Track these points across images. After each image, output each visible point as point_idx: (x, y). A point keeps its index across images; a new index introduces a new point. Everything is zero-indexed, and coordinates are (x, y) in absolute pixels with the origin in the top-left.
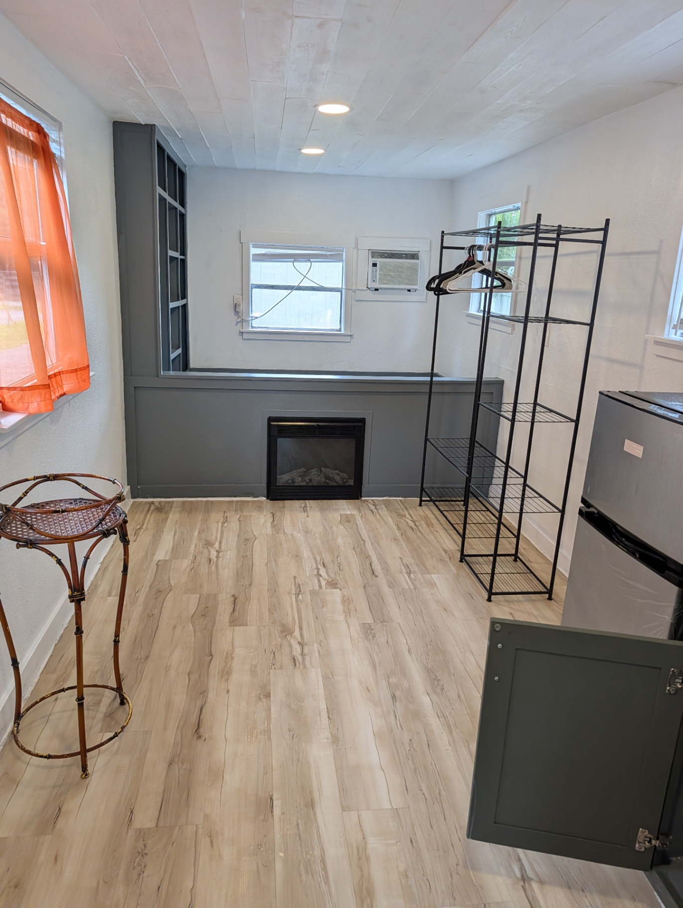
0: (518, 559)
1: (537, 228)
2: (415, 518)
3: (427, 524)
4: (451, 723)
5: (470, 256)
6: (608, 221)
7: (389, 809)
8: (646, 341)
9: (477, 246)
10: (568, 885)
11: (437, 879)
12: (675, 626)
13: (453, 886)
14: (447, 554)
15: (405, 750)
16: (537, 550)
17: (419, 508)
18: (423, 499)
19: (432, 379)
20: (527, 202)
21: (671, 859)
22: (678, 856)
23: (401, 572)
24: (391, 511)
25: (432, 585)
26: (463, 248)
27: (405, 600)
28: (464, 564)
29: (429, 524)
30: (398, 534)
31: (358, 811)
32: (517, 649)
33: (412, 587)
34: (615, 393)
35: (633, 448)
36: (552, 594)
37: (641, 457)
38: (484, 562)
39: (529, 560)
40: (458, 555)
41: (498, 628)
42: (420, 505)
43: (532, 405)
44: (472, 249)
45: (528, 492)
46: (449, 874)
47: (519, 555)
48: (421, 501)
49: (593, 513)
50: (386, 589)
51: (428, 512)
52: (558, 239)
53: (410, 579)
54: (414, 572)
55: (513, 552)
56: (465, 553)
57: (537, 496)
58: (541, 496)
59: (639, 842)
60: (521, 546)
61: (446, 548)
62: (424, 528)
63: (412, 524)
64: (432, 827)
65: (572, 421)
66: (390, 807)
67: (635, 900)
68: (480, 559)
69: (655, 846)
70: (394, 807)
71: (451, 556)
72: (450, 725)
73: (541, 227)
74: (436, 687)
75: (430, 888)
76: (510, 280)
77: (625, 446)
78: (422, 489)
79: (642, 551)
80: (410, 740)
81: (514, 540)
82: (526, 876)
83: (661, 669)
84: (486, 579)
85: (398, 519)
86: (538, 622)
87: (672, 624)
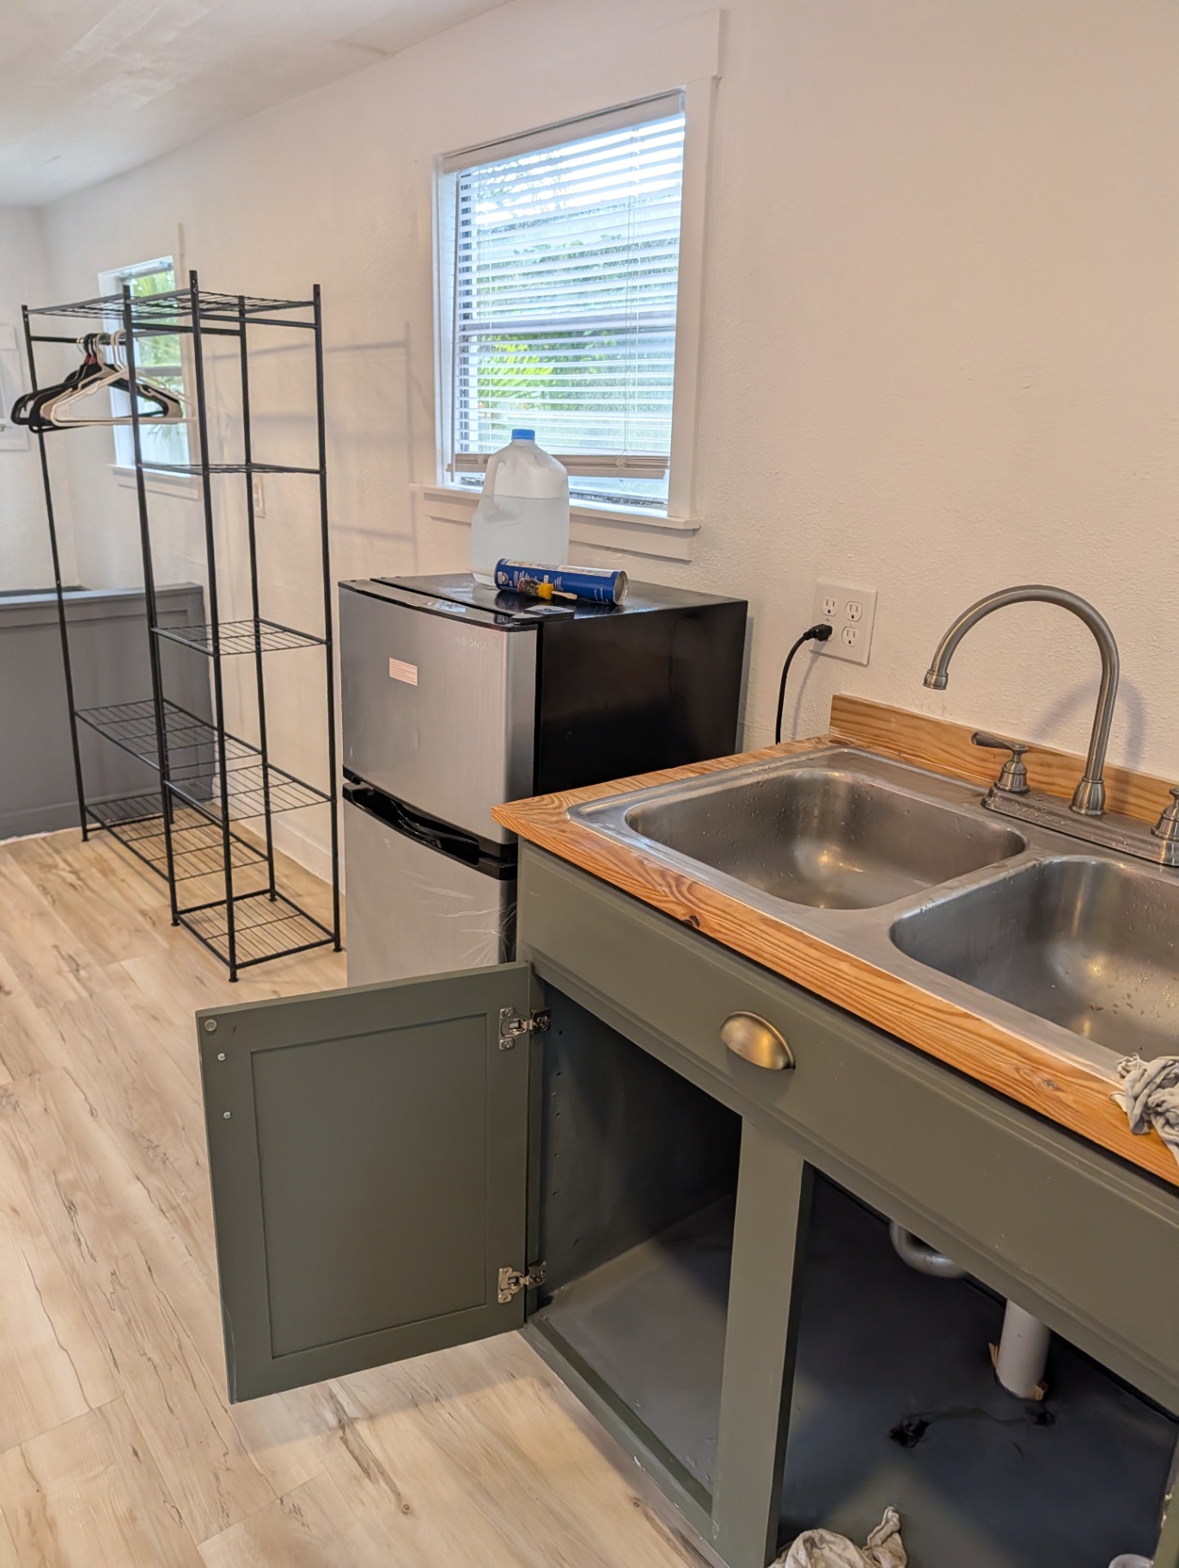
0: (277, 897)
1: (193, 300)
2: (77, 866)
3: (103, 872)
4: (188, 1215)
5: (89, 355)
6: (316, 288)
7: (86, 1414)
8: (413, 495)
9: (98, 337)
10: (414, 1401)
11: (192, 1496)
12: (506, 942)
13: (221, 1495)
14: (148, 918)
15: (105, 1294)
16: (308, 873)
17: (84, 846)
18: (89, 827)
19: (60, 596)
20: (182, 255)
21: (551, 1294)
22: (560, 1287)
23: (60, 972)
24: (26, 862)
25: (125, 980)
26: (73, 341)
27: (74, 1021)
28: (181, 929)
29: (106, 871)
30: (46, 903)
31: (20, 1445)
32: (252, 1053)
33: (84, 993)
34: (363, 582)
35: (403, 672)
36: (339, 940)
37: (416, 684)
38: (218, 916)
39: (296, 893)
40: (169, 915)
41: (211, 1026)
42: (85, 839)
43: (252, 624)
44: (89, 341)
45: (274, 778)
46: (212, 1478)
47: (277, 888)
48: (85, 831)
49: (366, 791)
50: (31, 1013)
51: (102, 850)
52: (242, 320)
53: (78, 980)
54: (87, 966)
55: (267, 886)
56: (180, 907)
57: (288, 780)
58: (295, 780)
59: (502, 1290)
60: (278, 871)
61: (144, 907)
62: (97, 880)
63: (71, 878)
64: (171, 1411)
65: (321, 642)
66: (86, 1410)
67: (514, 1377)
68: (208, 911)
69: (525, 1286)
70: (93, 1407)
71: (154, 919)
72: (186, 1218)
73: (201, 297)
74: (152, 1160)
75: (181, 1517)
76: (176, 401)
77: (390, 670)
78: (83, 809)
79: (443, 835)
80: (113, 1274)
81: (266, 864)
82: (345, 1418)
83: (485, 1014)
84: (222, 945)
85: (42, 876)
86: (319, 991)
87: (500, 938)
